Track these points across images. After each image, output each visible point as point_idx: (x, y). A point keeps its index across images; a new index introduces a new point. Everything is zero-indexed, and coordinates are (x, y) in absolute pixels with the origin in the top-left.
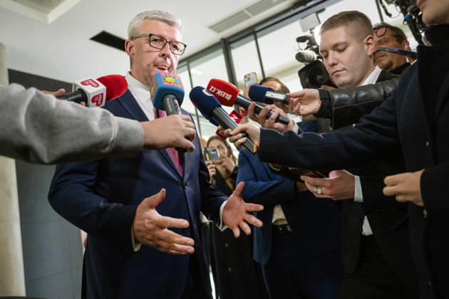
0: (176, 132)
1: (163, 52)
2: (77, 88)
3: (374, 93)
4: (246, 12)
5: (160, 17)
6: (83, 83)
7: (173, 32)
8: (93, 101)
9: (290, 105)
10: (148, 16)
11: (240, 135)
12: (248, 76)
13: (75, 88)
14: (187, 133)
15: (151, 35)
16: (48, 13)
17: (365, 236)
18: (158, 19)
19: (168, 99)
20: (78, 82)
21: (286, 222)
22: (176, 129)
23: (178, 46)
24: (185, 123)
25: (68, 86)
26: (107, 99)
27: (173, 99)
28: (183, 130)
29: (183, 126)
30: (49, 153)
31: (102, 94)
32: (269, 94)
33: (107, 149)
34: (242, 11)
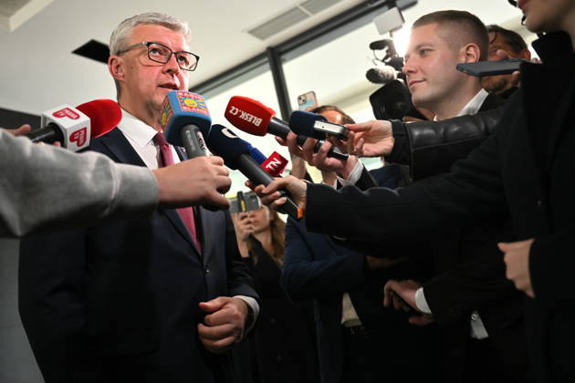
0: (203, 184)
1: (168, 67)
2: (48, 122)
3: (472, 128)
4: (301, 8)
5: (159, 20)
6: (56, 115)
7: (178, 39)
8: (72, 139)
9: (349, 141)
10: (141, 20)
11: (278, 193)
12: (303, 98)
13: (45, 123)
14: (220, 185)
15: (149, 44)
16: (9, 15)
17: (476, 339)
18: (156, 23)
19: (188, 132)
20: (49, 114)
21: (360, 323)
22: (205, 180)
23: (187, 57)
24: (217, 170)
25: (33, 120)
26: (92, 135)
27: (196, 131)
28: (215, 181)
29: (215, 173)
30: (21, 220)
31: (85, 129)
32: (318, 125)
33: (107, 211)
34: (296, 8)
